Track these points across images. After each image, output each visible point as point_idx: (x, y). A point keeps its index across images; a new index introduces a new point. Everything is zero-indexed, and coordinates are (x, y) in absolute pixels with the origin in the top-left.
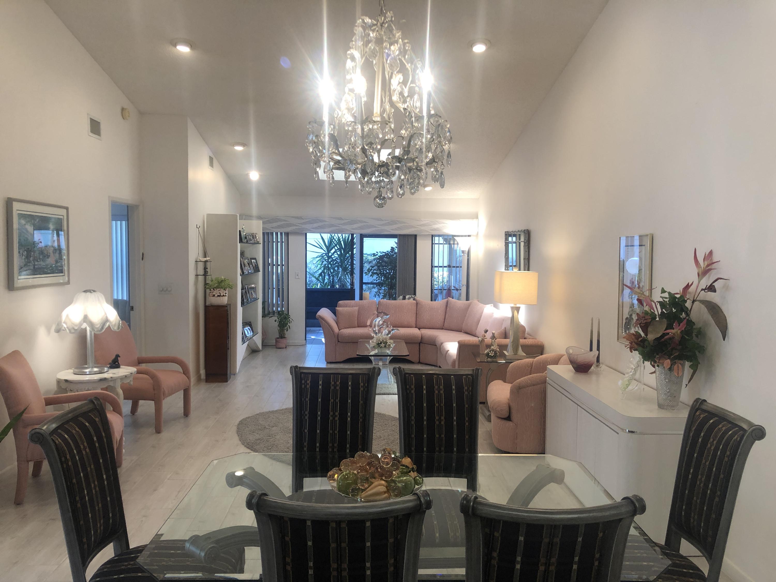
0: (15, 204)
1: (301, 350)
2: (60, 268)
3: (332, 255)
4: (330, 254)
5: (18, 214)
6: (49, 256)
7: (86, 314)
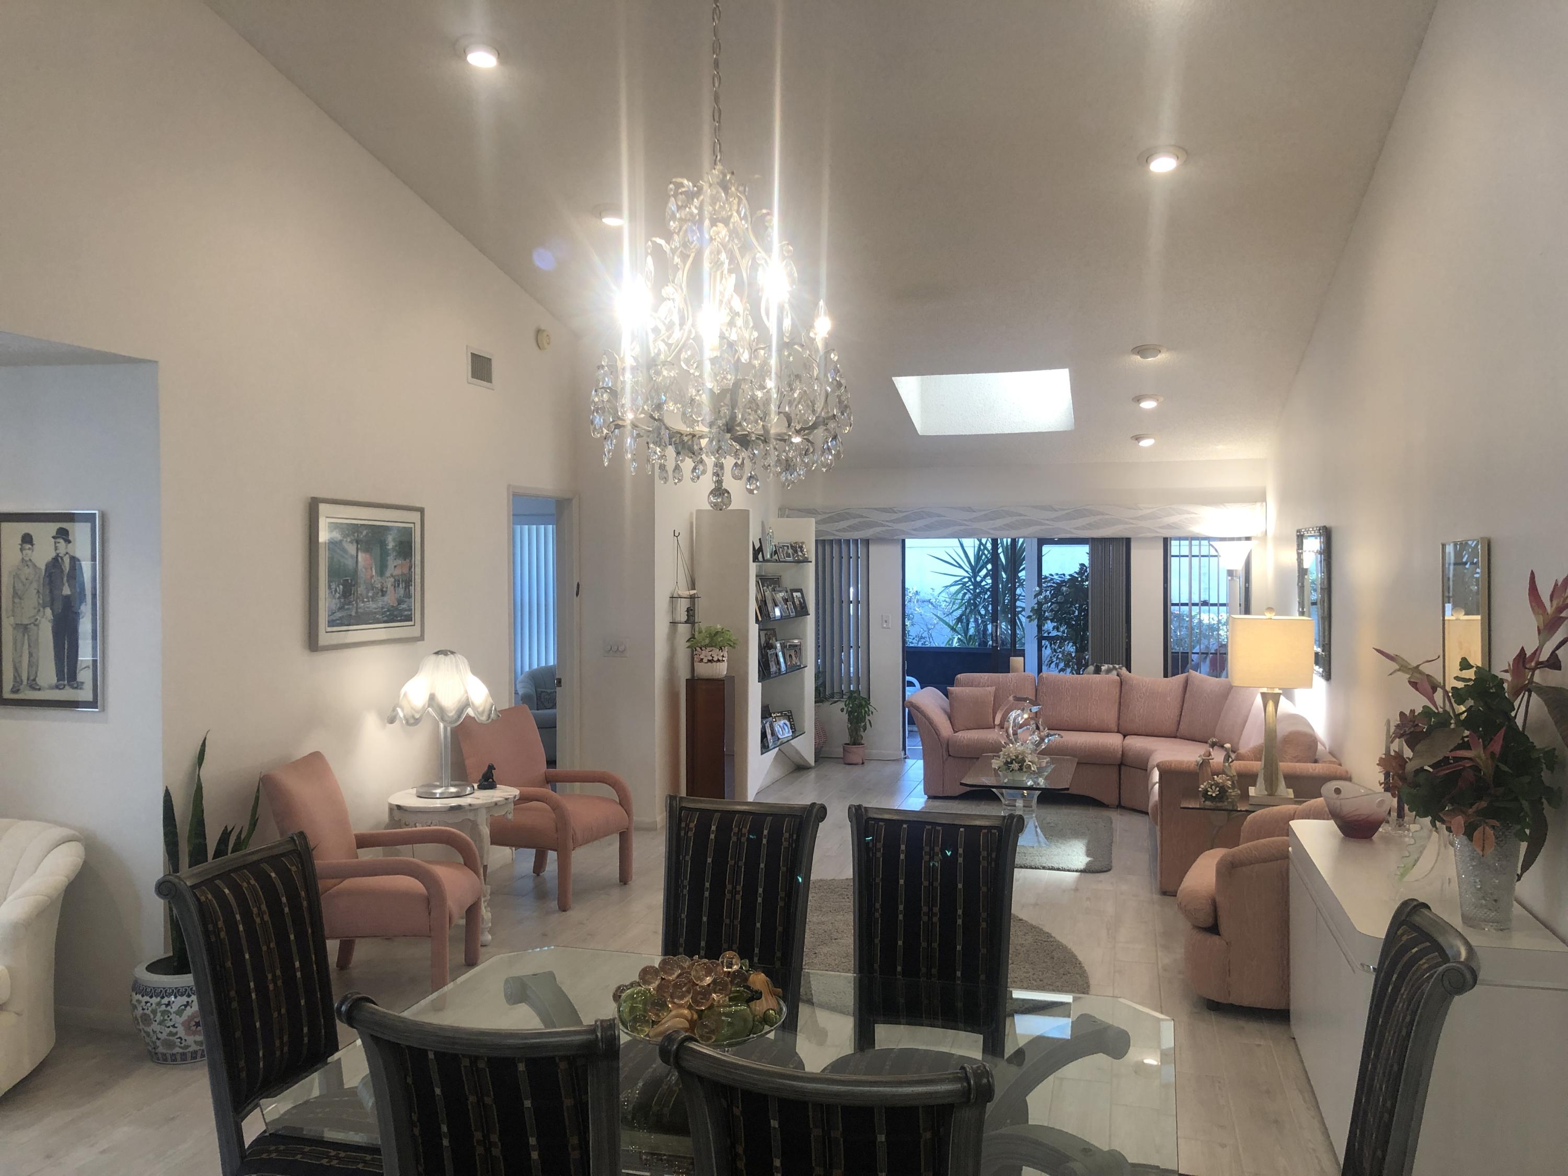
0: (323, 507)
1: (889, 769)
2: (406, 613)
3: (981, 581)
4: (978, 579)
5: (329, 523)
6: (386, 592)
7: (432, 692)
